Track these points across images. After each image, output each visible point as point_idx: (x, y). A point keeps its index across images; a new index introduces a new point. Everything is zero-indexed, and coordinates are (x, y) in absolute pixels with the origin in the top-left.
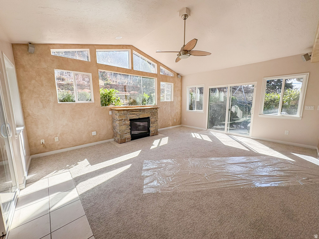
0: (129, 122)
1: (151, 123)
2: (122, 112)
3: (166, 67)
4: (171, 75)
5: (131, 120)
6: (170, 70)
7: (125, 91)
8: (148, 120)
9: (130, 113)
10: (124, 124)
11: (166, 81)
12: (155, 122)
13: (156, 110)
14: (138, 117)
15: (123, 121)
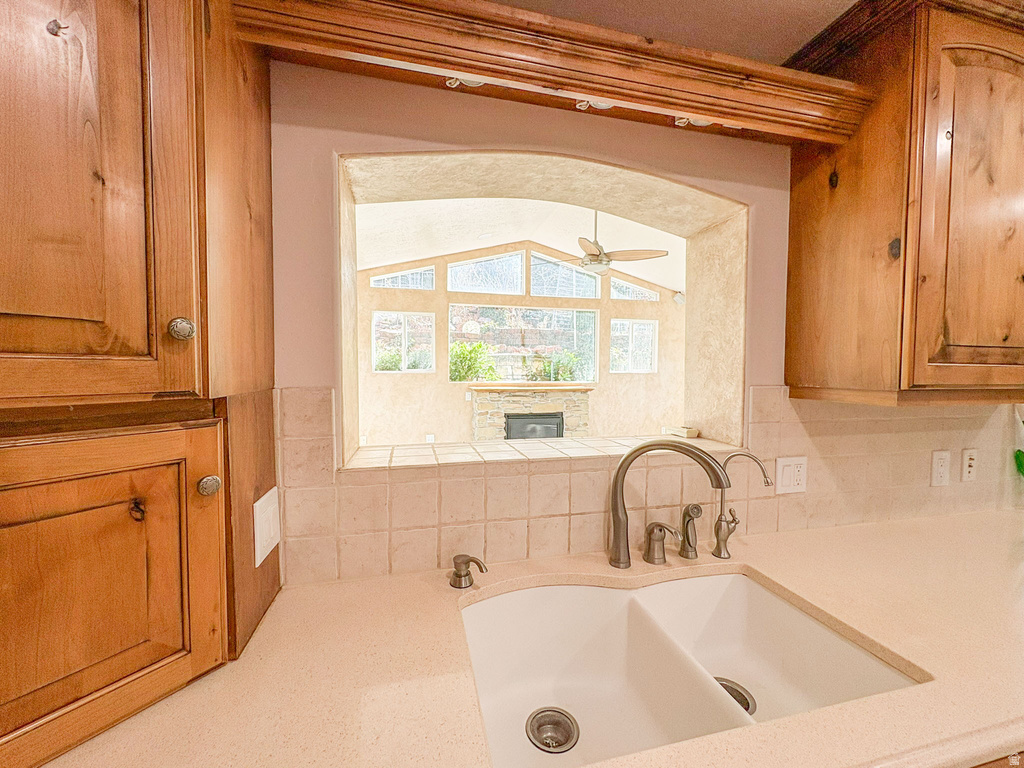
0: (504, 420)
1: (568, 429)
2: (488, 396)
3: (632, 279)
4: (654, 296)
5: (508, 416)
6: (646, 284)
7: (523, 345)
8: (558, 420)
9: (507, 399)
10: (491, 425)
11: (632, 316)
12: (578, 426)
13: (582, 396)
14: (527, 411)
15: (488, 416)
